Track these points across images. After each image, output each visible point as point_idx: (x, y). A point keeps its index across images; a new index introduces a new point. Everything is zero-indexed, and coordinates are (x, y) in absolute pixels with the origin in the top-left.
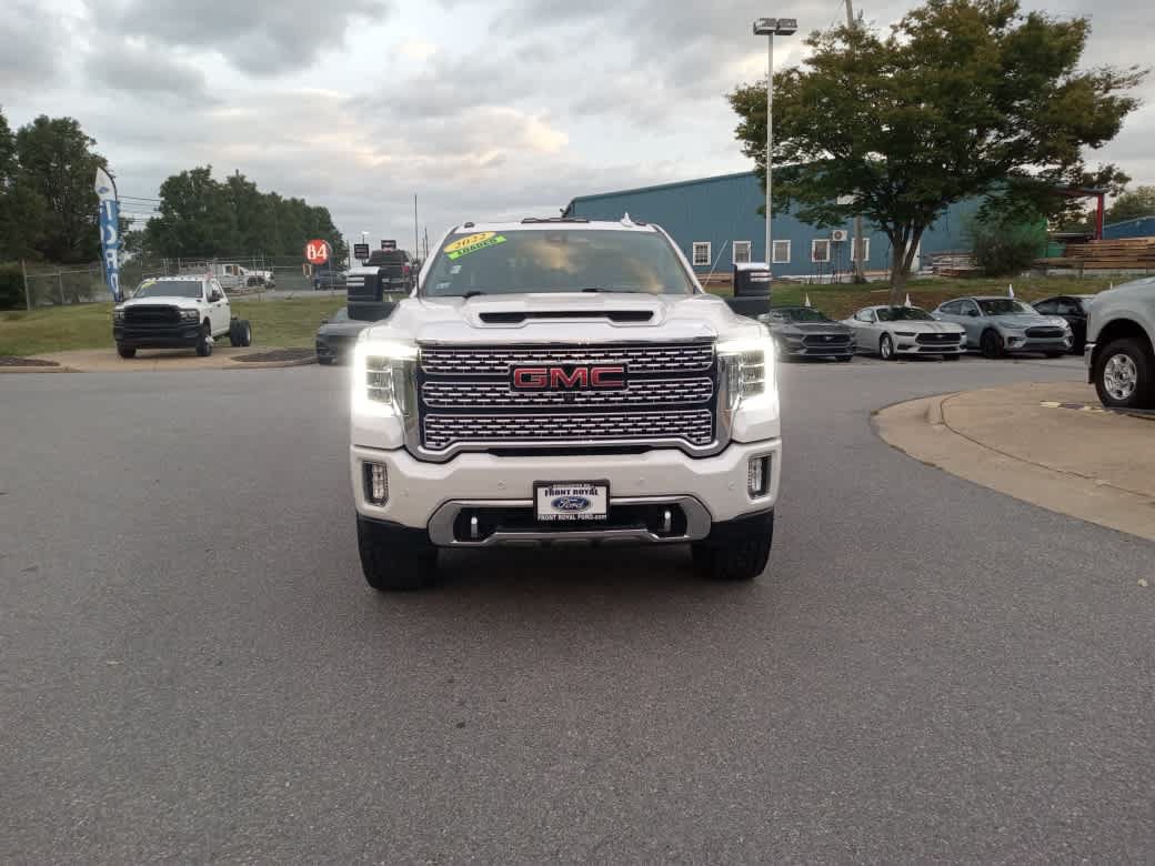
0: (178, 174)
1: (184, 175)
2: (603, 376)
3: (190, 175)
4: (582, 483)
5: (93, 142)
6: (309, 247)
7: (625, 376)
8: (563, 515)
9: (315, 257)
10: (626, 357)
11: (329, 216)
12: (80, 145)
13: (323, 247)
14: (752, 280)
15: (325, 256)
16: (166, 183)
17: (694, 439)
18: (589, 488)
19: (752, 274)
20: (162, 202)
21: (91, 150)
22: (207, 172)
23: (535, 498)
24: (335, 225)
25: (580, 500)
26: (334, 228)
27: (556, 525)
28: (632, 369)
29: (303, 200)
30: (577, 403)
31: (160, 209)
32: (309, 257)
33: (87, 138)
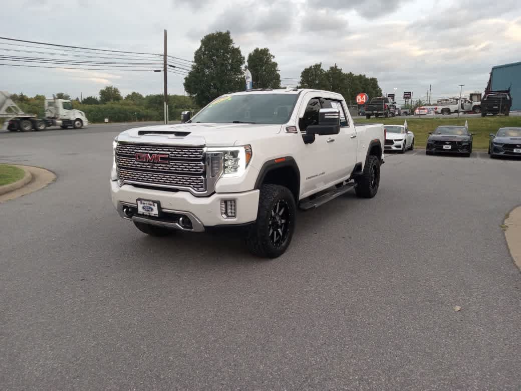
0: (308, 67)
1: (311, 67)
2: (162, 158)
3: (313, 68)
4: (150, 201)
5: (274, 57)
6: (358, 97)
7: (169, 159)
8: (146, 213)
9: (360, 101)
10: (169, 151)
11: (377, 82)
12: (268, 58)
13: (364, 97)
14: (326, 117)
15: (364, 101)
16: (304, 71)
17: (195, 188)
18: (152, 203)
19: (325, 114)
20: (302, 80)
21: (273, 60)
22: (320, 66)
23: (137, 204)
24: (379, 86)
25: (150, 208)
26: (378, 87)
27: (143, 215)
28: (171, 156)
29: (365, 75)
30: (154, 168)
31: (300, 83)
32: (358, 101)
33: (272, 56)
